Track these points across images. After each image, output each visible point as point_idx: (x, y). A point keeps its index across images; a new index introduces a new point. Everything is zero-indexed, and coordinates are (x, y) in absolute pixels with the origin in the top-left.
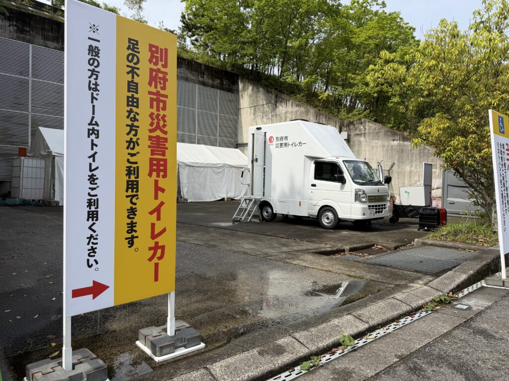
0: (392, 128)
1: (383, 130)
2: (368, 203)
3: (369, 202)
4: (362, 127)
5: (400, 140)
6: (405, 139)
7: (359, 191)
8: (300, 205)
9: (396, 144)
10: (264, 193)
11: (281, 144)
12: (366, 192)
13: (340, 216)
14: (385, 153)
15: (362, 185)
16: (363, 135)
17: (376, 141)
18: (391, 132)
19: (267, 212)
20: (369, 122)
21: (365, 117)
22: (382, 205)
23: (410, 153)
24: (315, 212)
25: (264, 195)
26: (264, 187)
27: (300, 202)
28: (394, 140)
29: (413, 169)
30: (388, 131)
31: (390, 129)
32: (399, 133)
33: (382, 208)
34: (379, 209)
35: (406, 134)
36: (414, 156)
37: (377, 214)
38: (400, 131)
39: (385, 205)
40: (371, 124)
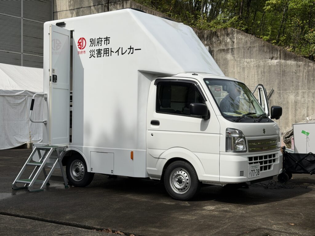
0: (269, 41)
1: (257, 44)
2: (247, 152)
3: (250, 151)
4: (229, 40)
5: (280, 58)
6: (287, 56)
7: (232, 133)
8: (132, 158)
9: (275, 64)
10: (71, 136)
11: (99, 51)
12: (245, 134)
13: (200, 178)
14: (260, 77)
15: (237, 121)
16: (230, 51)
17: (248, 60)
18: (268, 47)
19: (77, 171)
20: (238, 33)
21: (233, 25)
22: (270, 156)
23: (294, 76)
24: (157, 170)
25: (71, 141)
26: (71, 127)
27: (132, 153)
28: (272, 59)
29: (299, 98)
30: (264, 46)
31: (268, 43)
32: (279, 48)
33: (270, 161)
34: (266, 162)
35: (289, 49)
36: (301, 79)
37: (263, 171)
38: (280, 45)
39: (274, 155)
40: (240, 36)
